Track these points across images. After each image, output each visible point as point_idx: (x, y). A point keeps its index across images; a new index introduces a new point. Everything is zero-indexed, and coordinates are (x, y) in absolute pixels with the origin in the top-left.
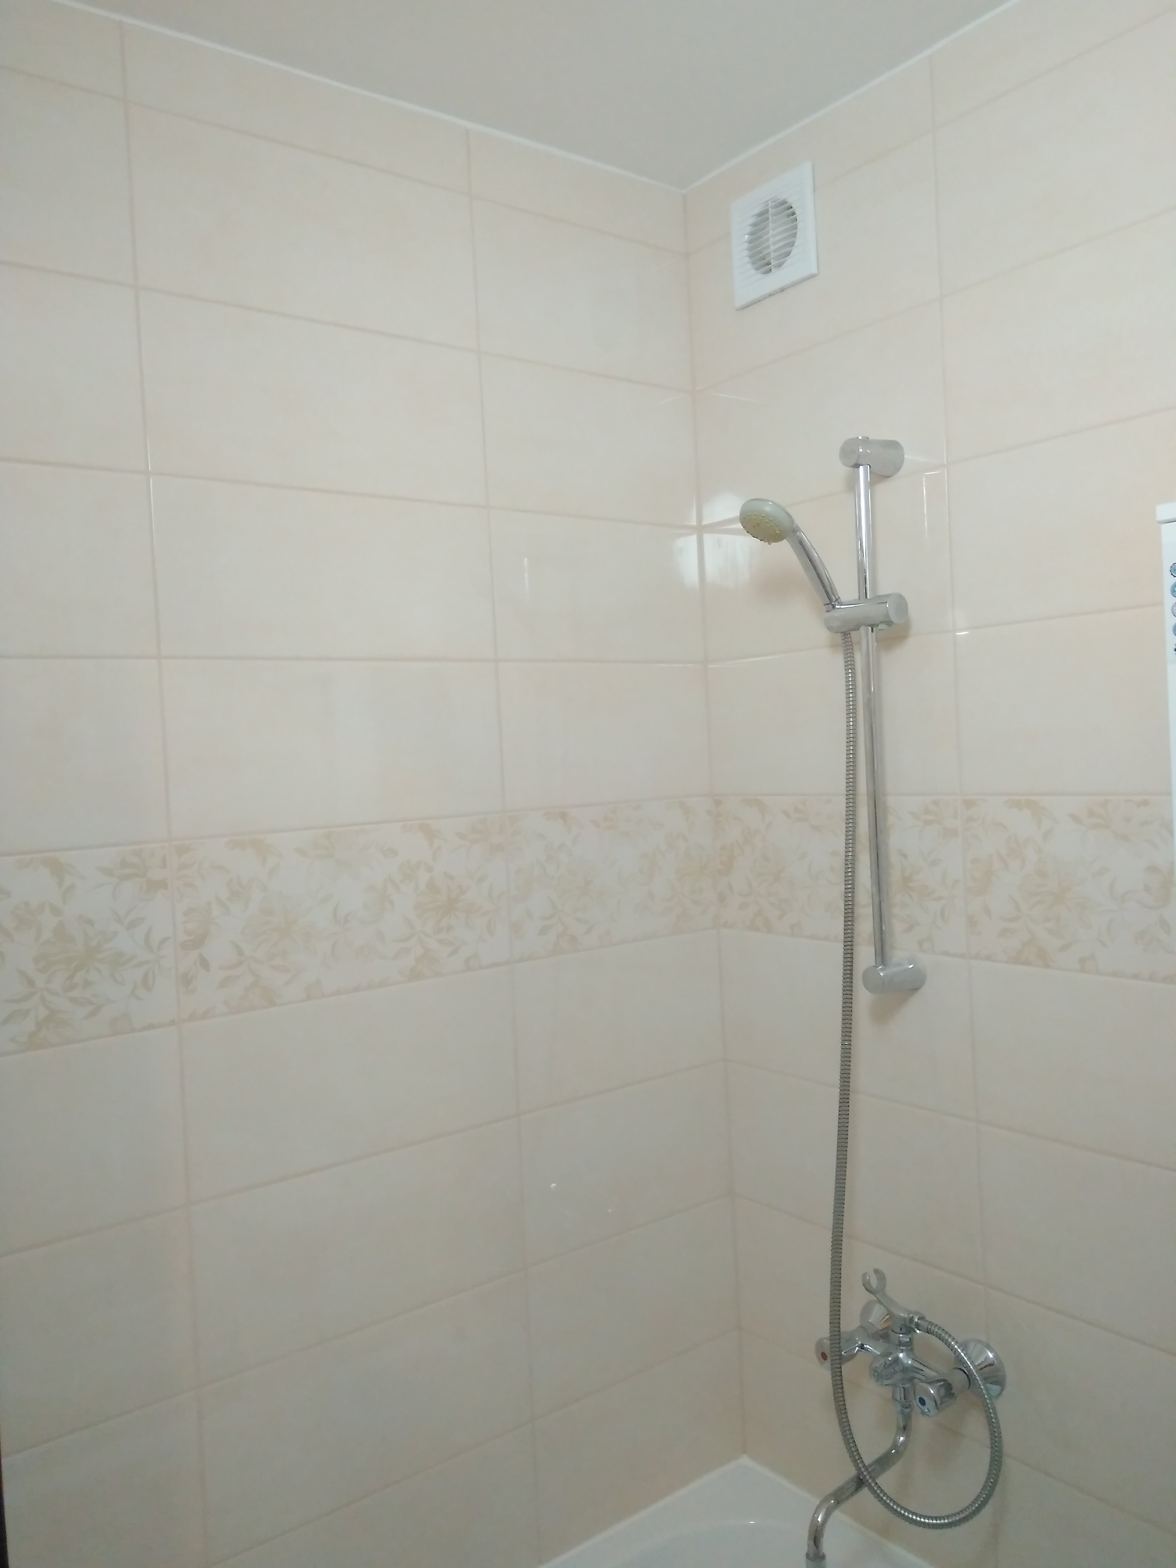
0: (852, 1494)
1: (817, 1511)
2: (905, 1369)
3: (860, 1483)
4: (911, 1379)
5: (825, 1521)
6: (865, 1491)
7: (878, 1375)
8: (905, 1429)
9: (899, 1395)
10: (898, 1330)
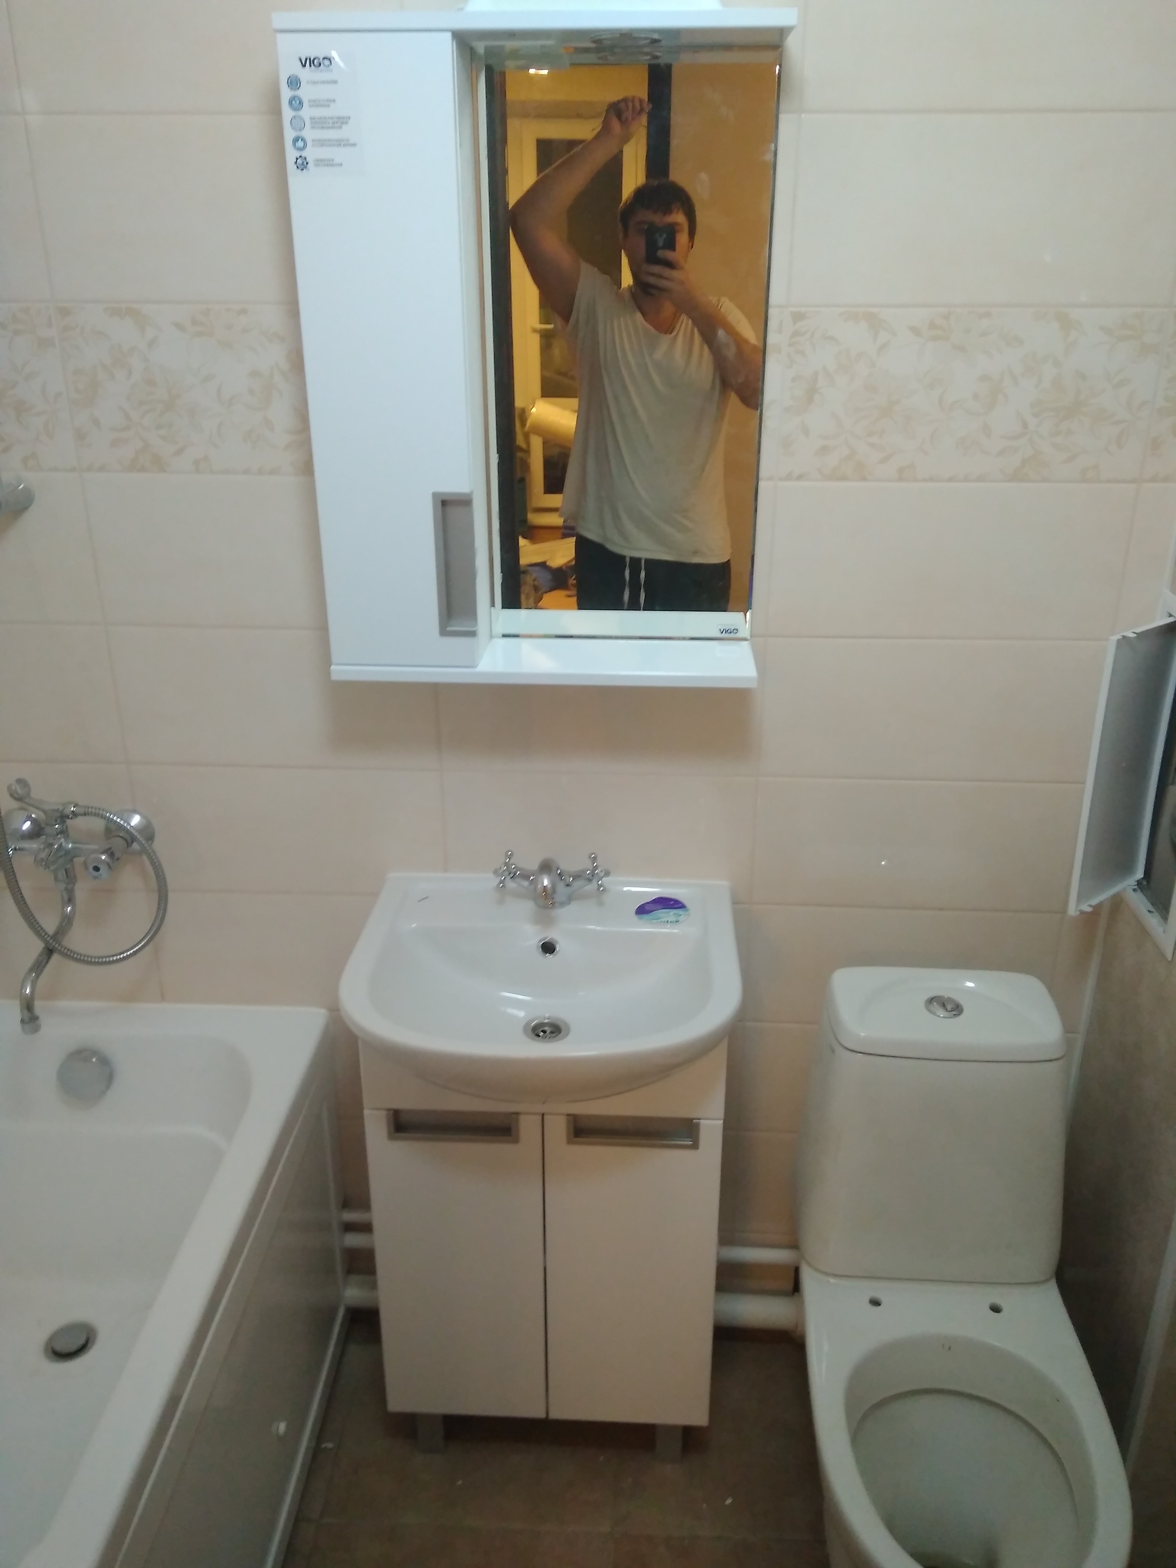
0: (47, 962)
1: (23, 987)
2: (68, 852)
3: (49, 952)
4: (71, 860)
5: (32, 992)
6: (55, 957)
7: (45, 863)
8: (70, 900)
9: (62, 874)
10: (54, 823)
